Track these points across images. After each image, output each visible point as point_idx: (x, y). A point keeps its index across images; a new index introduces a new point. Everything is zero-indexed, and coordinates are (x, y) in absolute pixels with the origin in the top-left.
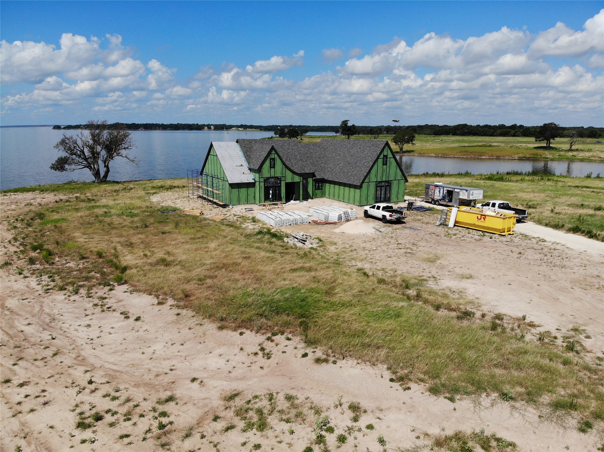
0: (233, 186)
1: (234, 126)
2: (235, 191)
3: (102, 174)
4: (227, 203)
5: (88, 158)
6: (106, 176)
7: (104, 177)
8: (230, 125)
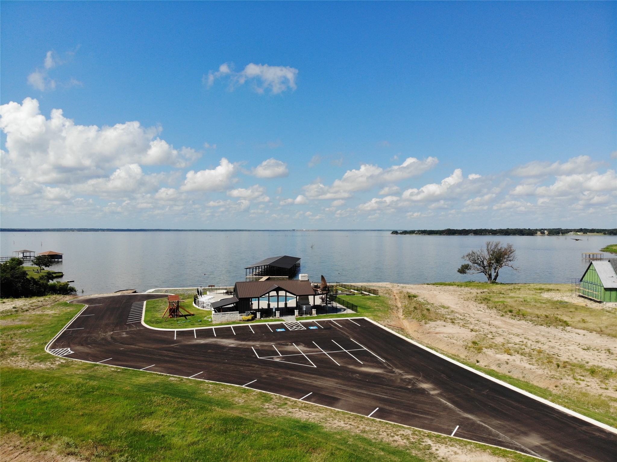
0: (606, 289)
1: (571, 231)
2: (608, 292)
3: (493, 277)
4: (602, 300)
5: (486, 266)
6: (495, 279)
7: (494, 279)
8: (567, 230)
